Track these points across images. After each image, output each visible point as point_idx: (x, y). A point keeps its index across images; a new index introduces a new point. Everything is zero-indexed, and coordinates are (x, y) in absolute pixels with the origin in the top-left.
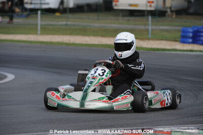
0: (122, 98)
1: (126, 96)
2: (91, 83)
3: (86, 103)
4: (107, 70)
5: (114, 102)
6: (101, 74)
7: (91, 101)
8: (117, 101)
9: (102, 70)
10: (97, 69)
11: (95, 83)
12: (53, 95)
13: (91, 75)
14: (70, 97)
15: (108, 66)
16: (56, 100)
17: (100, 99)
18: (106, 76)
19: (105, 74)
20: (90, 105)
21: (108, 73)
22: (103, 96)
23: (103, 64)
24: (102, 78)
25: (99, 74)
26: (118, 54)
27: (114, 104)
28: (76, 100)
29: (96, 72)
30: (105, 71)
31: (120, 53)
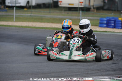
0: (91, 54)
1: (93, 53)
2: (73, 46)
3: (72, 57)
4: (80, 40)
5: (86, 56)
6: (78, 42)
7: (74, 56)
8: (88, 55)
9: (78, 39)
10: (75, 39)
11: (75, 46)
12: (53, 53)
13: (72, 42)
14: (63, 54)
15: (80, 37)
16: (55, 56)
17: (79, 55)
18: (80, 43)
19: (80, 41)
20: (74, 58)
21: (81, 41)
22: (81, 53)
23: (78, 36)
24: (79, 44)
25: (77, 42)
26: (82, 31)
27: (87, 57)
28: (66, 56)
29: (74, 41)
30: (79, 40)
31: (83, 30)
